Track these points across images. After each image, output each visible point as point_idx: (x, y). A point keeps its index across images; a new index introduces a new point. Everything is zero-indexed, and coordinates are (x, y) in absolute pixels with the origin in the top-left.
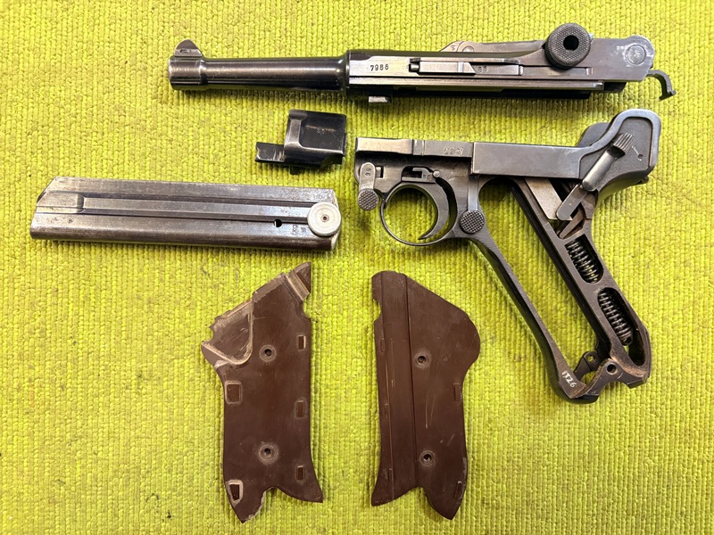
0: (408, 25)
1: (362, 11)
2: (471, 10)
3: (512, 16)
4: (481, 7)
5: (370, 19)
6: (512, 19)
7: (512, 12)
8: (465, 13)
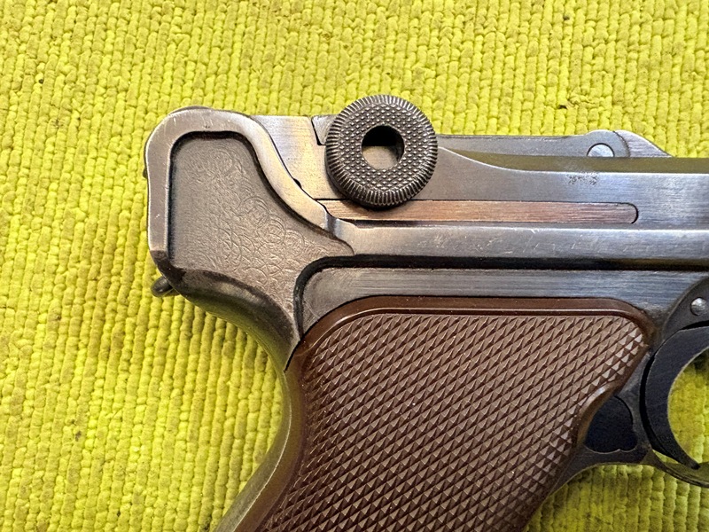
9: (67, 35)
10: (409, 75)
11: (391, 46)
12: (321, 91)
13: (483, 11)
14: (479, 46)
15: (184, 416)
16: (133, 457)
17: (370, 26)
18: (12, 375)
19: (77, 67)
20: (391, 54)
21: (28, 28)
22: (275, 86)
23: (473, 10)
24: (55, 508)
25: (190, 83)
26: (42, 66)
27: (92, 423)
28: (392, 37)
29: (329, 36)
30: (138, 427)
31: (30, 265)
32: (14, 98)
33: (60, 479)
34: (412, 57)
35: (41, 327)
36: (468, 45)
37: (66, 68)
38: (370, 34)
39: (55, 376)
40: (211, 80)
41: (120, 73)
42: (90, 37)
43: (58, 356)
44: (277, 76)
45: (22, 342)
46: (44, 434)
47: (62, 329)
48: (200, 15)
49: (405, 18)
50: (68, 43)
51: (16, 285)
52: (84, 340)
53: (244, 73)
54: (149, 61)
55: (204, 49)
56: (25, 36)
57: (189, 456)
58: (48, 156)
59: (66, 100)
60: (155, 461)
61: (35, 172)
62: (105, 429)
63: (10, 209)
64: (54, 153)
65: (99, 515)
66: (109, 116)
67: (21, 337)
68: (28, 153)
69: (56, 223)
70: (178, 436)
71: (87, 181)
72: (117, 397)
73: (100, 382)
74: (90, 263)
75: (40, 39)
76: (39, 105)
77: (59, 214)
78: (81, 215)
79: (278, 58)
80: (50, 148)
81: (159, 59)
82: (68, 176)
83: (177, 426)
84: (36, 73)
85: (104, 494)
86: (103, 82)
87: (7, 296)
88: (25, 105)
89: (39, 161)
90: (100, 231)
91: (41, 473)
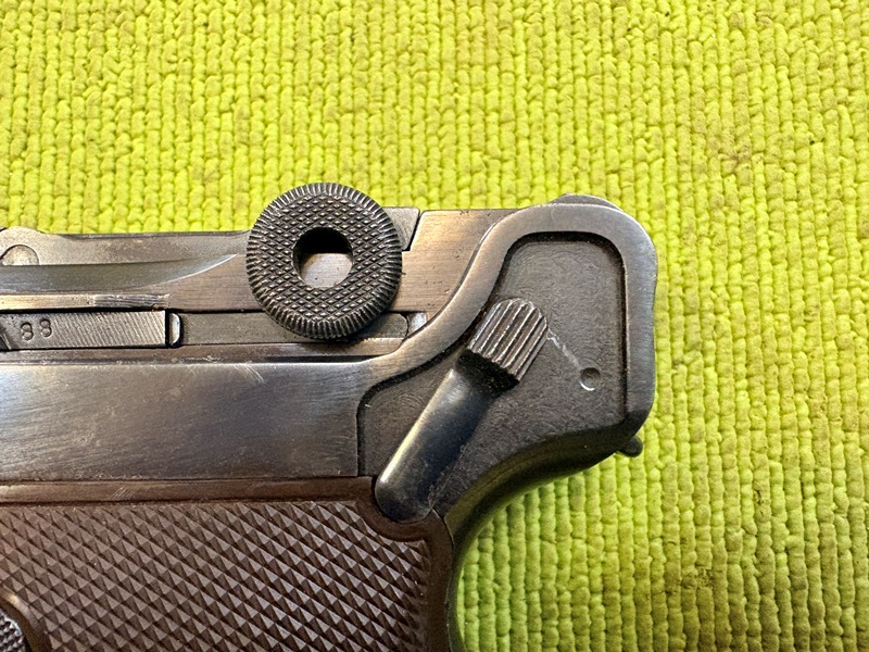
0: (273, 89)
1: (139, 56)
2: (449, 42)
3: (566, 54)
4: (478, 31)
5: (163, 76)
6: (566, 61)
7: (566, 43)
8: (434, 50)
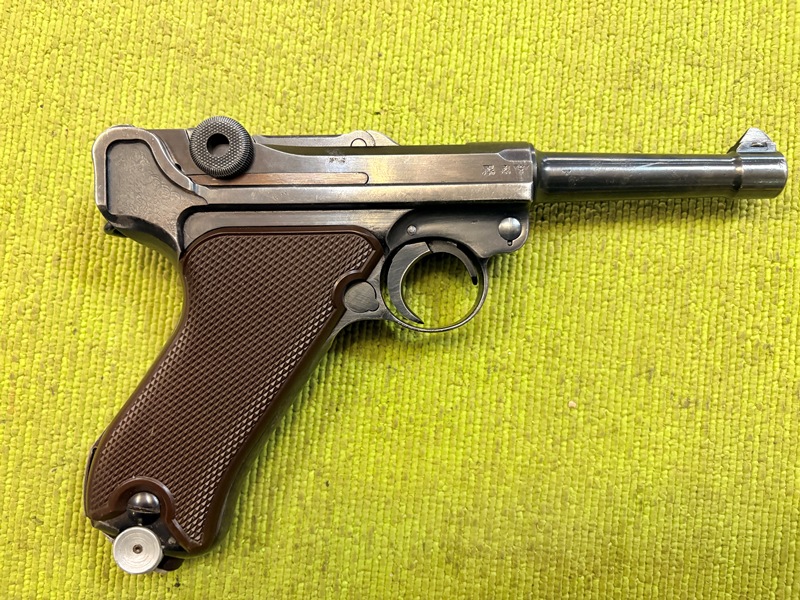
9: (57, 75)
10: (279, 95)
11: (267, 76)
12: (223, 107)
13: (327, 52)
14: (324, 75)
15: (140, 317)
16: (110, 343)
17: (254, 64)
18: (31, 296)
19: (64, 96)
20: (267, 81)
21: (32, 71)
22: (193, 105)
23: (321, 51)
24: (62, 376)
25: (138, 105)
26: (42, 96)
27: (83, 324)
28: (268, 70)
29: (227, 71)
30: (113, 325)
31: (39, 226)
32: (25, 118)
33: (64, 359)
34: (281, 83)
35: (48, 265)
36: (317, 74)
37: (57, 97)
38: (254, 69)
39: (59, 295)
40: (152, 102)
41: (92, 99)
42: (72, 76)
43: (60, 282)
44: (195, 99)
45: (36, 275)
46: (54, 332)
47: (62, 266)
48: (143, 59)
49: (276, 58)
50: (58, 80)
51: (31, 239)
52: (76, 272)
53: (173, 97)
54: (111, 91)
55: (147, 82)
56: (30, 77)
57: (144, 341)
58: (48, 155)
59: (58, 118)
60: (124, 345)
61: (40, 166)
62: (91, 327)
63: (25, 190)
64: (51, 153)
65: (89, 380)
66: (86, 127)
67: (36, 271)
68: (35, 153)
69: (55, 199)
70: (138, 330)
71: (74, 171)
72: (99, 307)
73: (87, 298)
74: (78, 223)
75: (40, 78)
76: (41, 122)
77: (56, 193)
78: (71, 192)
79: (195, 86)
80: (49, 150)
81: (118, 89)
82: (61, 167)
83: (136, 323)
84: (38, 100)
85: (93, 367)
86: (81, 106)
87: (26, 246)
88: (32, 122)
89: (42, 159)
90: (84, 203)
91: (52, 356)
